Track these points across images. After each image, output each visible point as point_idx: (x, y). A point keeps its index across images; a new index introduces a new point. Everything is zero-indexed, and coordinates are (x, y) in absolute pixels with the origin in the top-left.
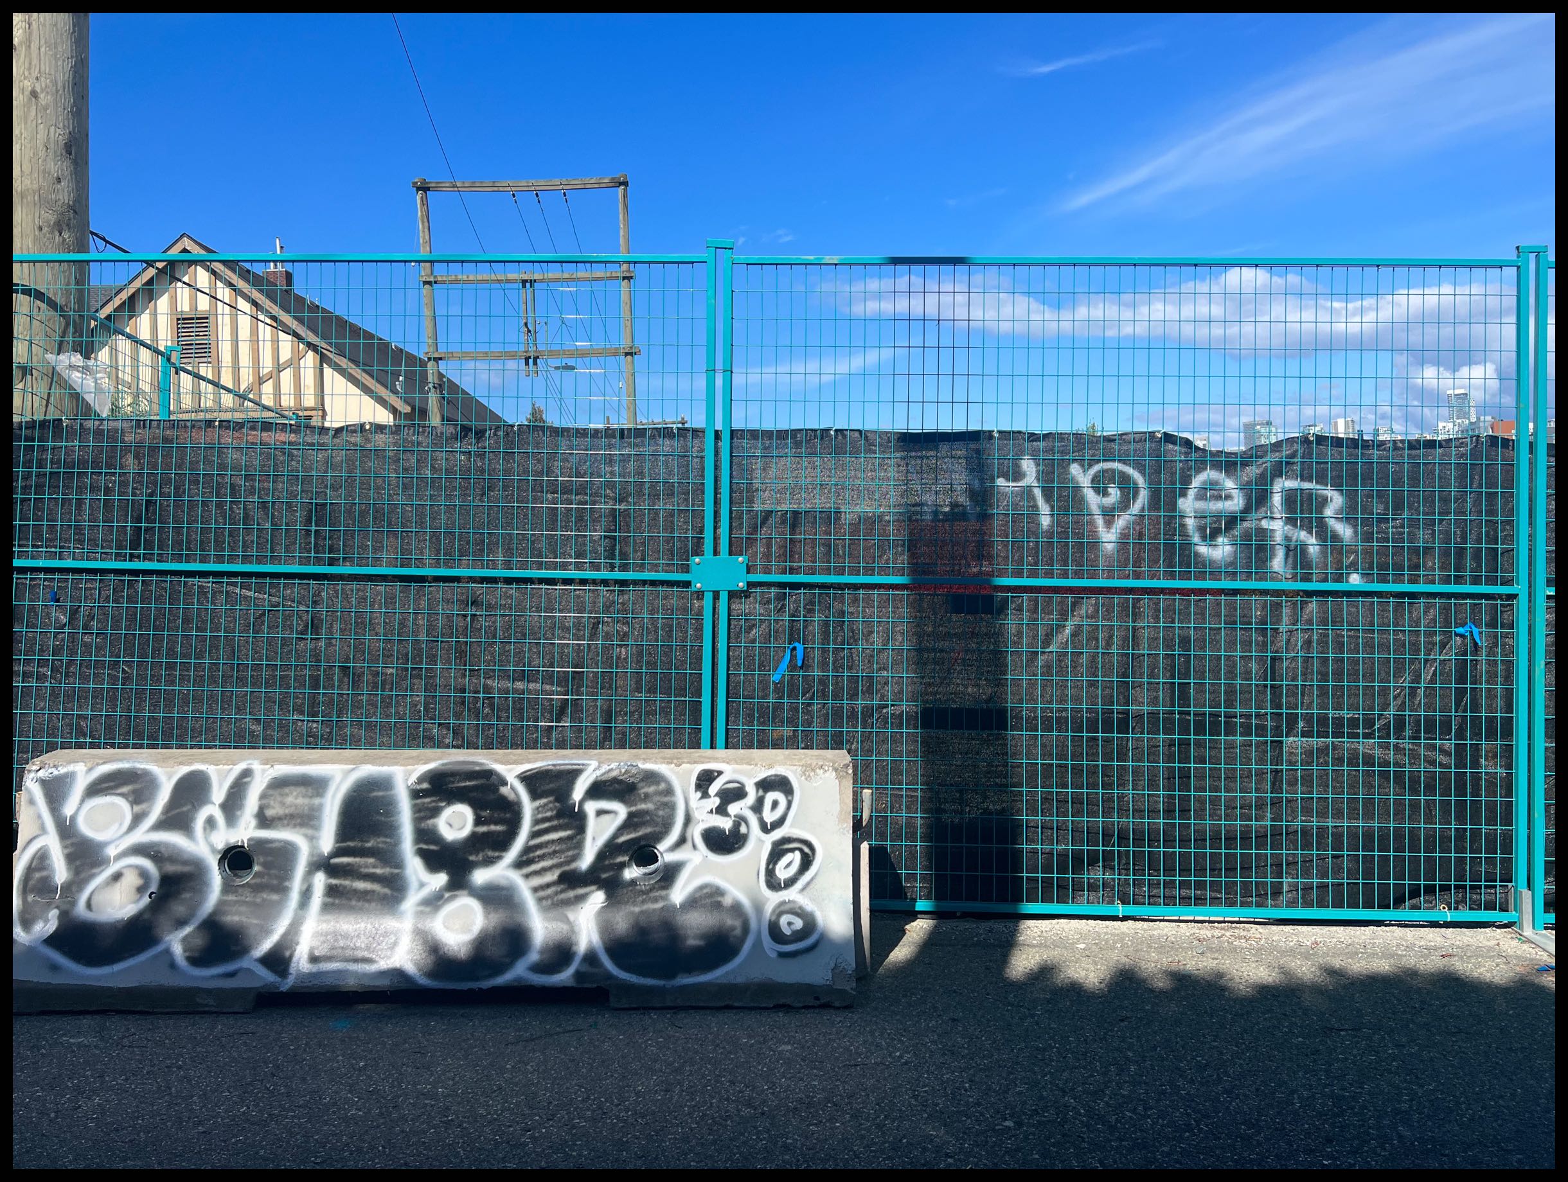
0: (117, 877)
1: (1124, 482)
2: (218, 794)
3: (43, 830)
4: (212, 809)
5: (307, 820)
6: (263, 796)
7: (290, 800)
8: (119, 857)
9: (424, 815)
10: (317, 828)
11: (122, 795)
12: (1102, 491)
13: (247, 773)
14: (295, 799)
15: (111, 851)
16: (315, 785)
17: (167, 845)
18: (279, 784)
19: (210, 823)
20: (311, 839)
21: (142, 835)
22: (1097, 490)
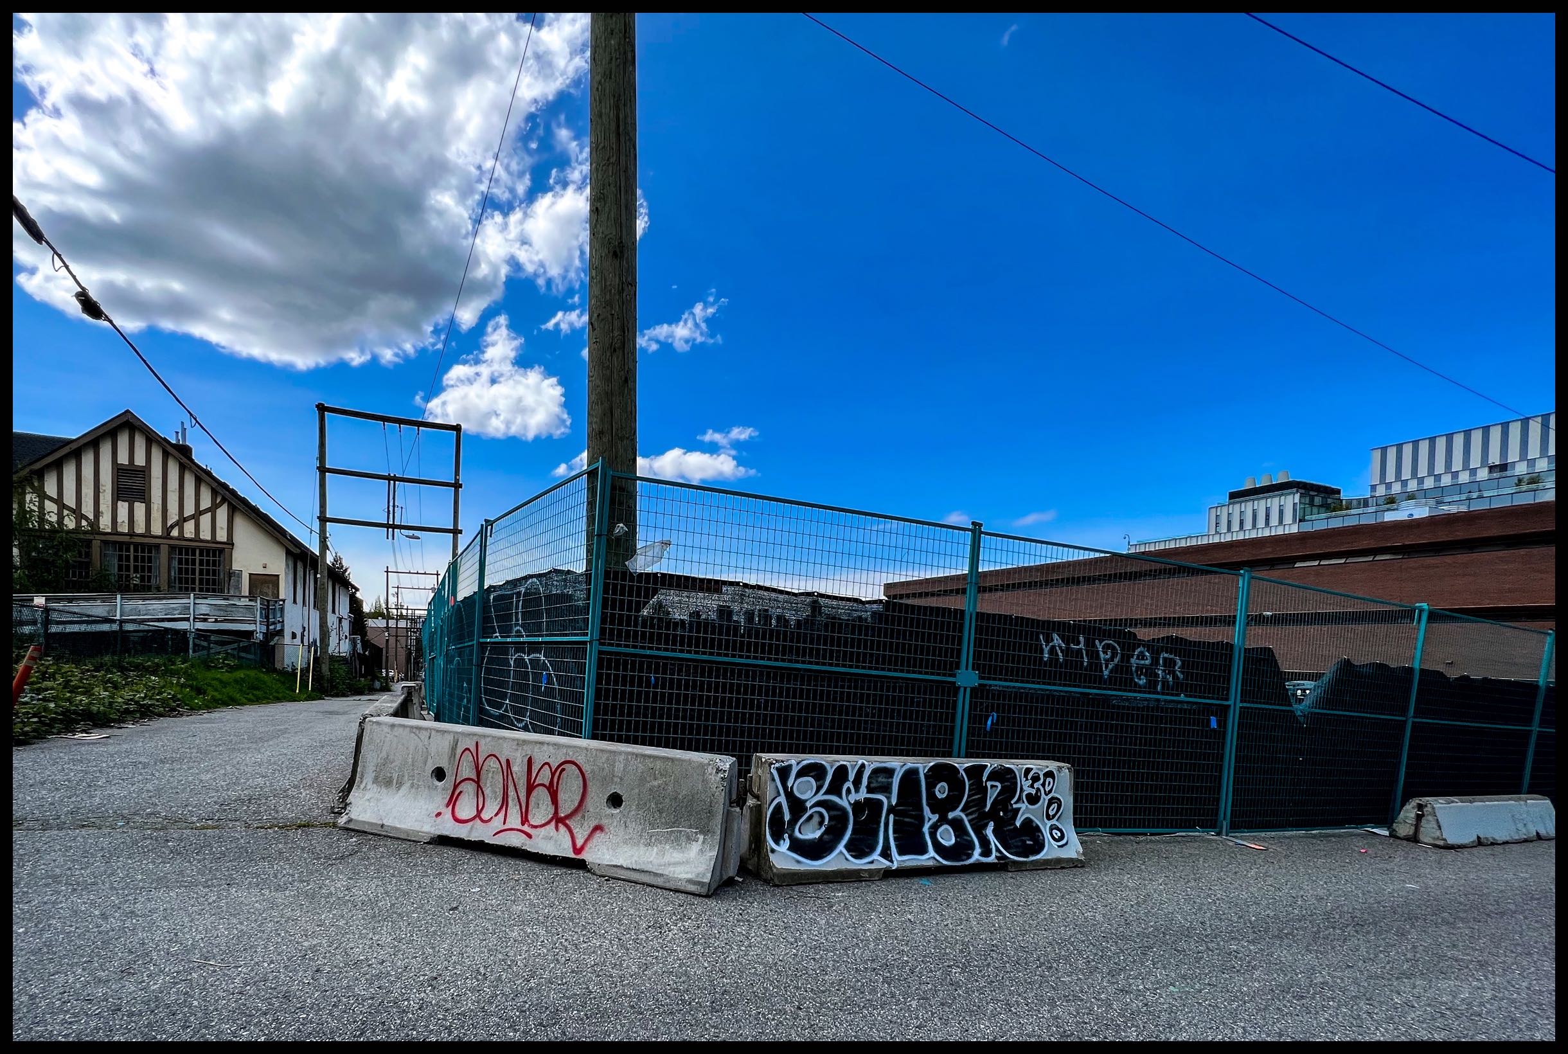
0: (811, 817)
1: (1114, 648)
2: (852, 777)
3: (779, 794)
4: (849, 784)
5: (886, 789)
6: (869, 778)
7: (880, 779)
8: (811, 807)
9: (931, 786)
10: (890, 793)
11: (812, 776)
12: (1105, 653)
13: (863, 766)
14: (882, 779)
15: (808, 805)
16: (890, 772)
17: (831, 801)
18: (876, 772)
19: (849, 791)
20: (889, 798)
21: (820, 797)
22: (1104, 652)
